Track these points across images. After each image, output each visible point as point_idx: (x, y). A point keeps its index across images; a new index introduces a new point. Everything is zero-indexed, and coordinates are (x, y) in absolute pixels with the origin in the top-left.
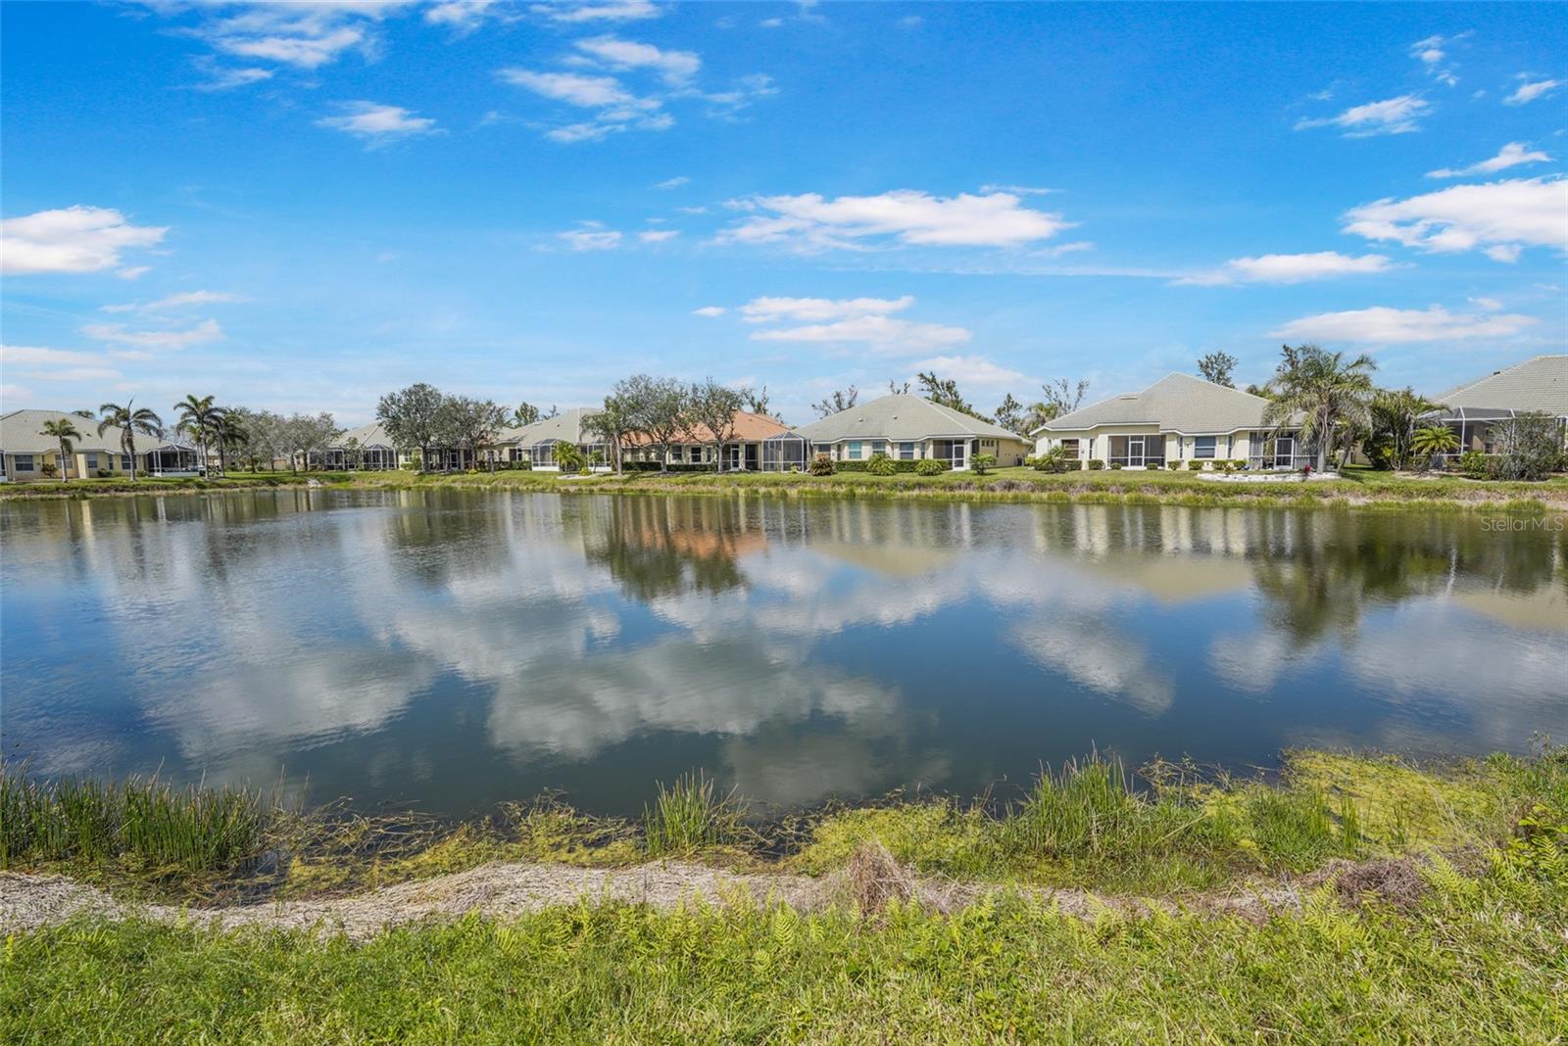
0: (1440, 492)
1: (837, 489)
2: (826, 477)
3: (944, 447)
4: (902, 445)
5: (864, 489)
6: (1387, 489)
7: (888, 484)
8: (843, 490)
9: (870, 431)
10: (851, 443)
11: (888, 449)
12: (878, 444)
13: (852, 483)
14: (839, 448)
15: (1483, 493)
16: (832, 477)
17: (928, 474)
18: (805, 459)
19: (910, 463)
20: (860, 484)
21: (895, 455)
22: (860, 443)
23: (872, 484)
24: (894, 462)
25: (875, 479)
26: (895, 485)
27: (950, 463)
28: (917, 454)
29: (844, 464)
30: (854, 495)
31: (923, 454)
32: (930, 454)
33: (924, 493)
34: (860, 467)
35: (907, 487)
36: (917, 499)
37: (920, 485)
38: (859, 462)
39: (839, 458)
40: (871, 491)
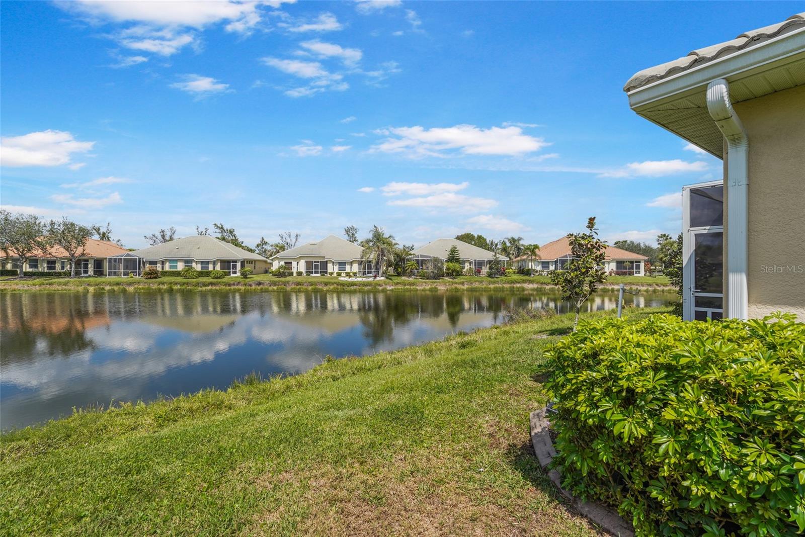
0: (413, 284)
1: (161, 286)
2: (154, 280)
3: (226, 264)
4: (202, 263)
5: (179, 286)
6: (399, 283)
7: (194, 284)
8: (165, 287)
9: (183, 254)
10: (170, 261)
11: (194, 265)
12: (188, 262)
13: (171, 283)
14: (163, 263)
15: (424, 284)
16: (158, 280)
17: (217, 278)
18: (139, 269)
19: (207, 272)
20: (176, 284)
21: (198, 268)
22: (176, 261)
23: (184, 284)
24: (198, 272)
25: (185, 280)
26: (197, 284)
27: (230, 272)
28: (211, 267)
29: (166, 272)
30: (172, 290)
31: (214, 267)
32: (218, 267)
33: (214, 288)
34: (178, 274)
35: (205, 285)
36: (211, 291)
37: (212, 284)
38: (176, 271)
39: (163, 268)
40: (183, 287)
